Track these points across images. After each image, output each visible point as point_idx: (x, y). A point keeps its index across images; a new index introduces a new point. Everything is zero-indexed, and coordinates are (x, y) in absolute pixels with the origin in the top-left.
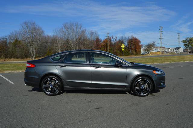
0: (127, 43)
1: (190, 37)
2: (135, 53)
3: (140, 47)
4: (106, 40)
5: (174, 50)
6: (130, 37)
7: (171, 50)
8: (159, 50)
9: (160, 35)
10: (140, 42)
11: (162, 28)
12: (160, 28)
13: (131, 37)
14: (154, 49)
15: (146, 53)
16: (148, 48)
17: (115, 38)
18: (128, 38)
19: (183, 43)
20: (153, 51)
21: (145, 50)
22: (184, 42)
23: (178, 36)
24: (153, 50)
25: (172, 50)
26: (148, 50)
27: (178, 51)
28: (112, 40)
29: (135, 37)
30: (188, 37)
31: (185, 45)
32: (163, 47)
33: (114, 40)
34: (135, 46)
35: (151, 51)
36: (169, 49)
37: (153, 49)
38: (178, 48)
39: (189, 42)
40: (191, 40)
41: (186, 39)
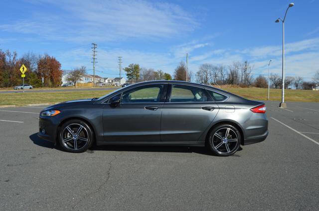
1: (135, 64)
2: (50, 83)
3: (60, 74)
5: (112, 81)
6: (43, 56)
7: (109, 80)
8: (91, 80)
9: (93, 57)
10: (60, 64)
11: (96, 46)
12: (93, 46)
14: (84, 78)
15: (70, 84)
16: (74, 76)
17: (12, 54)
18: (38, 57)
19: (126, 73)
20: (82, 82)
21: (69, 79)
22: (127, 70)
23: (119, 61)
24: (81, 80)
25: (110, 81)
26: (74, 80)
27: (118, 83)
28: (7, 57)
29: (51, 57)
30: (132, 64)
31: (128, 75)
32: (97, 77)
33: (12, 59)
34: (51, 72)
35: (79, 81)
36: (105, 79)
37: (81, 78)
38: (118, 79)
39: (133, 71)
40: (136, 68)
41: (129, 66)
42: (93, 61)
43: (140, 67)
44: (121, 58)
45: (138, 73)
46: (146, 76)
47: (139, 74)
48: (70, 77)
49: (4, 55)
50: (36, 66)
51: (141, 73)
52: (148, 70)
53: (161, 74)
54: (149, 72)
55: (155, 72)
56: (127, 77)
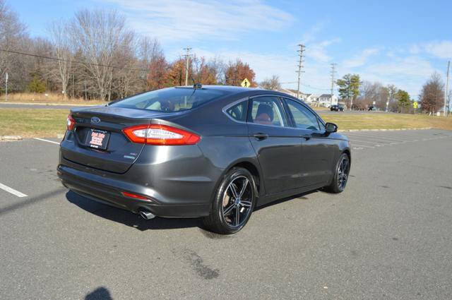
0: (224, 76)
1: (353, 75)
4: (181, 63)
5: (318, 99)
6: (234, 63)
7: (312, 98)
9: (299, 63)
10: (254, 74)
11: (303, 49)
12: (300, 48)
13: (236, 62)
17: (200, 60)
18: (227, 63)
19: (338, 87)
22: (340, 83)
23: (332, 70)
25: (315, 99)
28: (194, 64)
29: (244, 64)
30: (349, 75)
31: (341, 90)
33: (199, 66)
36: (308, 95)
38: (329, 96)
39: (349, 86)
40: (354, 81)
41: (344, 78)
42: (298, 69)
43: (361, 80)
44: (335, 67)
45: (357, 87)
46: (369, 93)
47: (358, 90)
49: (191, 62)
51: (361, 88)
52: (373, 84)
53: (393, 91)
54: (375, 87)
55: (383, 88)
56: (339, 93)
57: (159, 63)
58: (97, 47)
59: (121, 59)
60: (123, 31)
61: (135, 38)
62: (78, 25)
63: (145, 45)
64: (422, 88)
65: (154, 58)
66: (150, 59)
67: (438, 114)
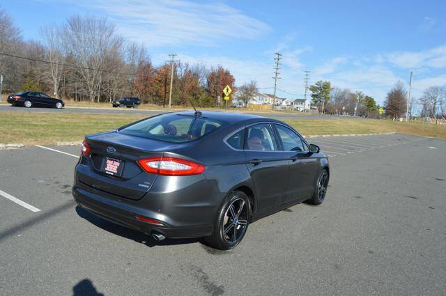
0: (206, 80)
1: (324, 81)
4: (167, 68)
5: (292, 103)
6: (216, 68)
7: (287, 102)
8: (270, 101)
9: (275, 70)
10: (234, 79)
11: (280, 57)
12: (276, 57)
13: (217, 68)
14: (258, 97)
15: (240, 104)
16: (245, 95)
17: (184, 65)
18: (209, 69)
19: (311, 92)
20: (254, 103)
21: (239, 99)
22: (313, 89)
23: (305, 77)
24: (254, 100)
25: (289, 104)
26: (245, 100)
27: (300, 106)
28: (178, 69)
29: (225, 70)
30: (321, 81)
31: (313, 96)
33: (183, 71)
35: (251, 102)
36: (284, 100)
37: (255, 98)
38: (303, 101)
39: (321, 92)
40: (326, 87)
41: (316, 84)
42: (274, 76)
43: (332, 86)
44: (309, 74)
45: (329, 93)
46: (338, 99)
47: (329, 95)
48: (240, 96)
49: (176, 67)
50: (205, 81)
51: (332, 94)
52: (342, 91)
53: (361, 97)
54: (344, 93)
55: (351, 94)
56: (312, 98)
57: (146, 68)
58: (87, 51)
59: (110, 63)
60: (113, 37)
61: (124, 43)
62: (70, 31)
63: (133, 51)
64: (387, 96)
65: (141, 63)
66: (137, 63)
67: (401, 119)
